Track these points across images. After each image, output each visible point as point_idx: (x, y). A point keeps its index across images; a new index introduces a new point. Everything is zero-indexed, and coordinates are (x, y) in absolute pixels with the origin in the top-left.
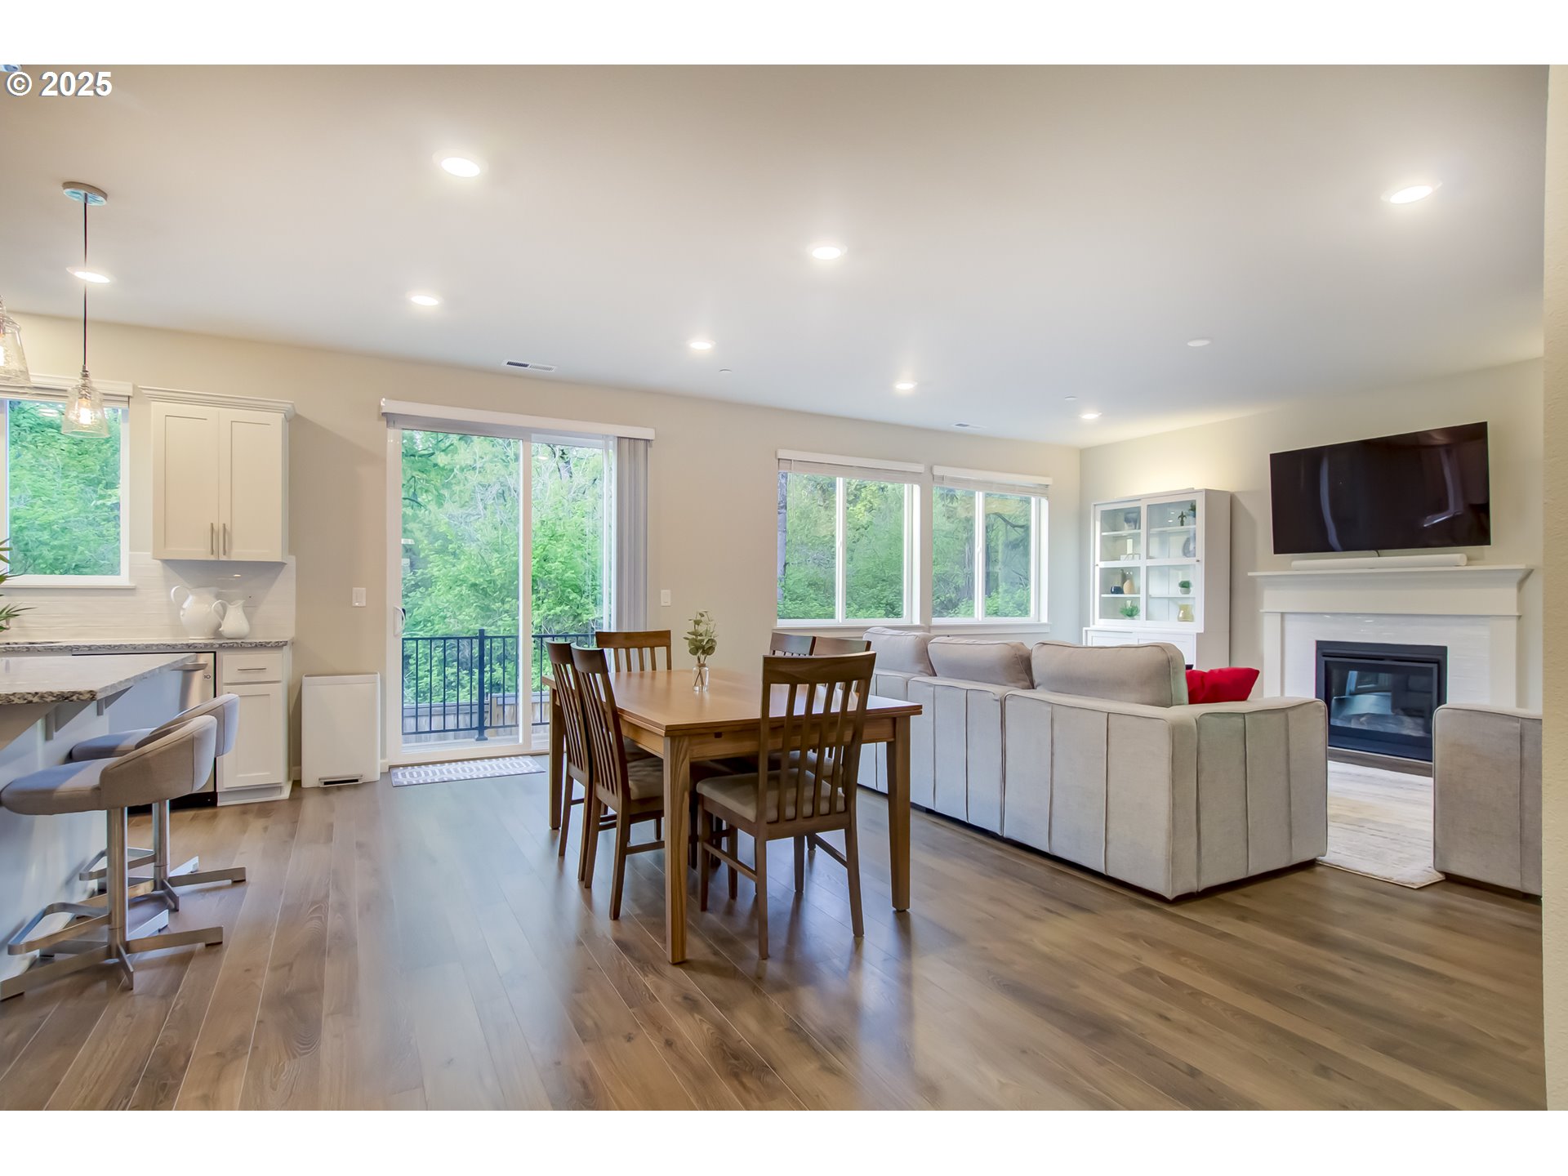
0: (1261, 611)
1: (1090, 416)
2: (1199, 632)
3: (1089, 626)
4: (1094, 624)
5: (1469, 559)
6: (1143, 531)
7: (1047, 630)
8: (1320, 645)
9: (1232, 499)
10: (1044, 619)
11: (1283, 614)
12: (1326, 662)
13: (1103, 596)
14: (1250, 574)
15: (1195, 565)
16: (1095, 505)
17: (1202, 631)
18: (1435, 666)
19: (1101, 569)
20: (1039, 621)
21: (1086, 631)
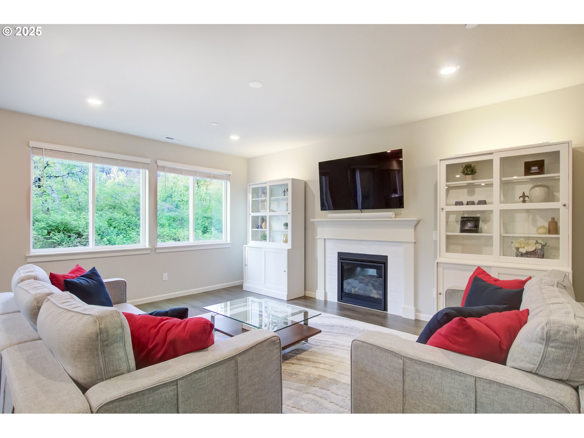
0: (316, 237)
1: (234, 138)
2: (289, 248)
3: (247, 244)
4: (249, 243)
5: (396, 215)
6: (268, 198)
7: (230, 246)
8: (340, 254)
9: (306, 184)
10: (229, 241)
11: (325, 239)
12: (341, 262)
13: (253, 229)
14: (311, 220)
15: (287, 215)
16: (249, 185)
17: (291, 248)
18: (383, 265)
19: (252, 217)
20: (227, 242)
21: (245, 247)
